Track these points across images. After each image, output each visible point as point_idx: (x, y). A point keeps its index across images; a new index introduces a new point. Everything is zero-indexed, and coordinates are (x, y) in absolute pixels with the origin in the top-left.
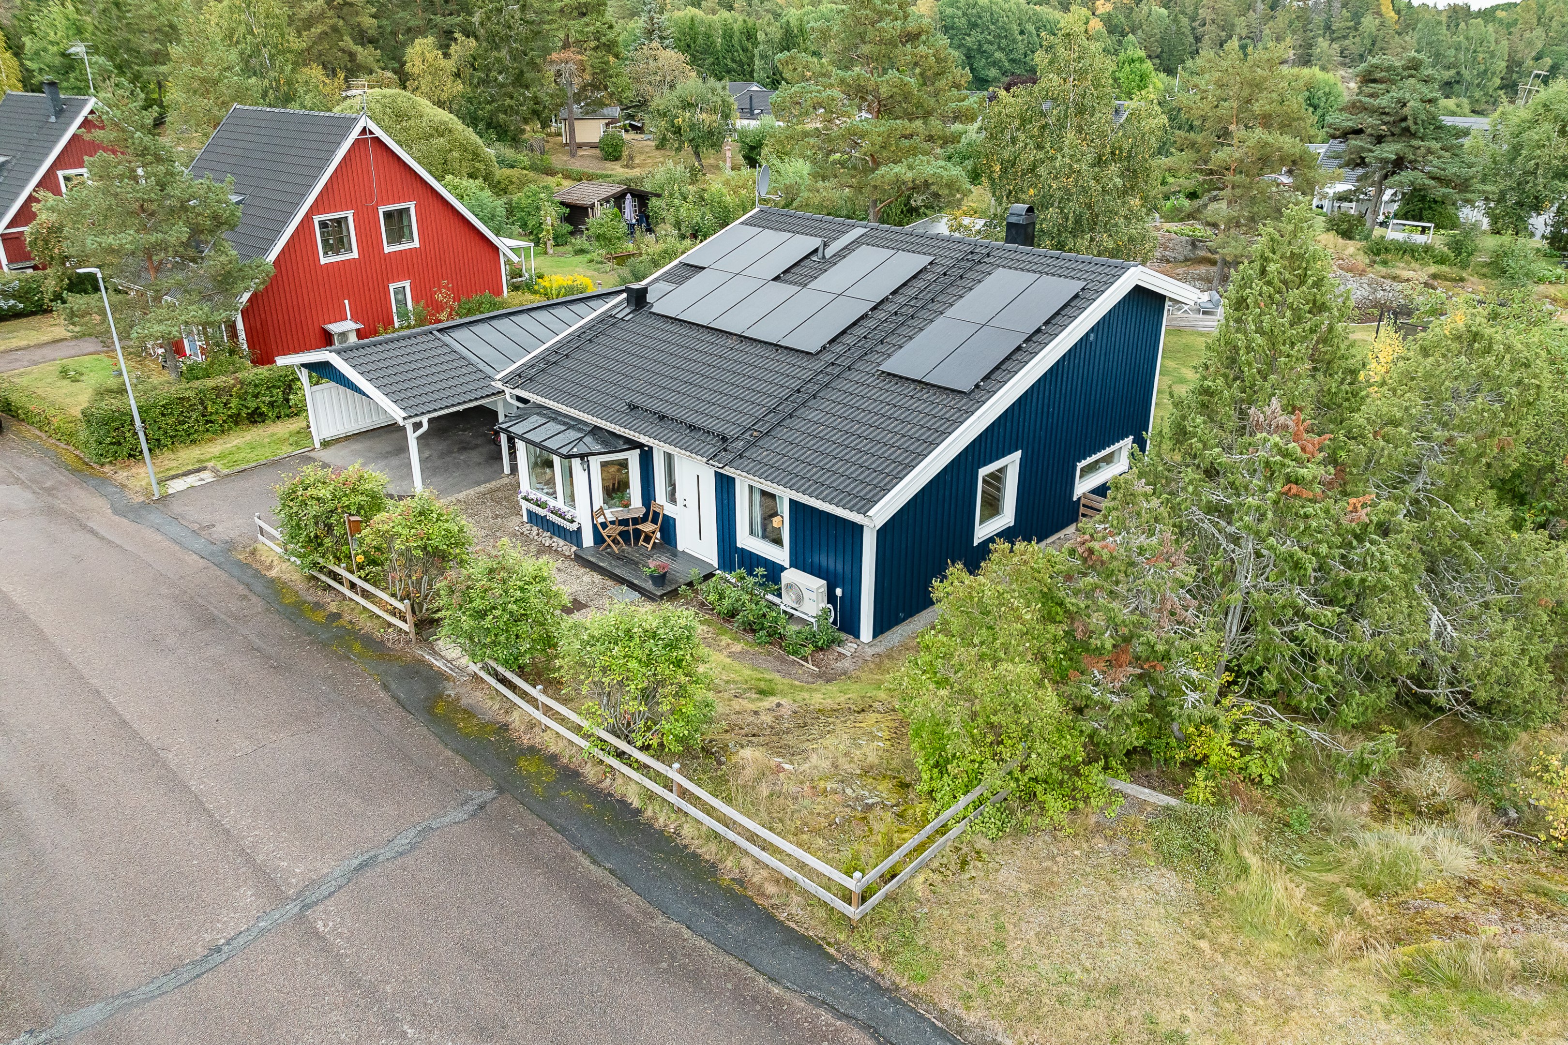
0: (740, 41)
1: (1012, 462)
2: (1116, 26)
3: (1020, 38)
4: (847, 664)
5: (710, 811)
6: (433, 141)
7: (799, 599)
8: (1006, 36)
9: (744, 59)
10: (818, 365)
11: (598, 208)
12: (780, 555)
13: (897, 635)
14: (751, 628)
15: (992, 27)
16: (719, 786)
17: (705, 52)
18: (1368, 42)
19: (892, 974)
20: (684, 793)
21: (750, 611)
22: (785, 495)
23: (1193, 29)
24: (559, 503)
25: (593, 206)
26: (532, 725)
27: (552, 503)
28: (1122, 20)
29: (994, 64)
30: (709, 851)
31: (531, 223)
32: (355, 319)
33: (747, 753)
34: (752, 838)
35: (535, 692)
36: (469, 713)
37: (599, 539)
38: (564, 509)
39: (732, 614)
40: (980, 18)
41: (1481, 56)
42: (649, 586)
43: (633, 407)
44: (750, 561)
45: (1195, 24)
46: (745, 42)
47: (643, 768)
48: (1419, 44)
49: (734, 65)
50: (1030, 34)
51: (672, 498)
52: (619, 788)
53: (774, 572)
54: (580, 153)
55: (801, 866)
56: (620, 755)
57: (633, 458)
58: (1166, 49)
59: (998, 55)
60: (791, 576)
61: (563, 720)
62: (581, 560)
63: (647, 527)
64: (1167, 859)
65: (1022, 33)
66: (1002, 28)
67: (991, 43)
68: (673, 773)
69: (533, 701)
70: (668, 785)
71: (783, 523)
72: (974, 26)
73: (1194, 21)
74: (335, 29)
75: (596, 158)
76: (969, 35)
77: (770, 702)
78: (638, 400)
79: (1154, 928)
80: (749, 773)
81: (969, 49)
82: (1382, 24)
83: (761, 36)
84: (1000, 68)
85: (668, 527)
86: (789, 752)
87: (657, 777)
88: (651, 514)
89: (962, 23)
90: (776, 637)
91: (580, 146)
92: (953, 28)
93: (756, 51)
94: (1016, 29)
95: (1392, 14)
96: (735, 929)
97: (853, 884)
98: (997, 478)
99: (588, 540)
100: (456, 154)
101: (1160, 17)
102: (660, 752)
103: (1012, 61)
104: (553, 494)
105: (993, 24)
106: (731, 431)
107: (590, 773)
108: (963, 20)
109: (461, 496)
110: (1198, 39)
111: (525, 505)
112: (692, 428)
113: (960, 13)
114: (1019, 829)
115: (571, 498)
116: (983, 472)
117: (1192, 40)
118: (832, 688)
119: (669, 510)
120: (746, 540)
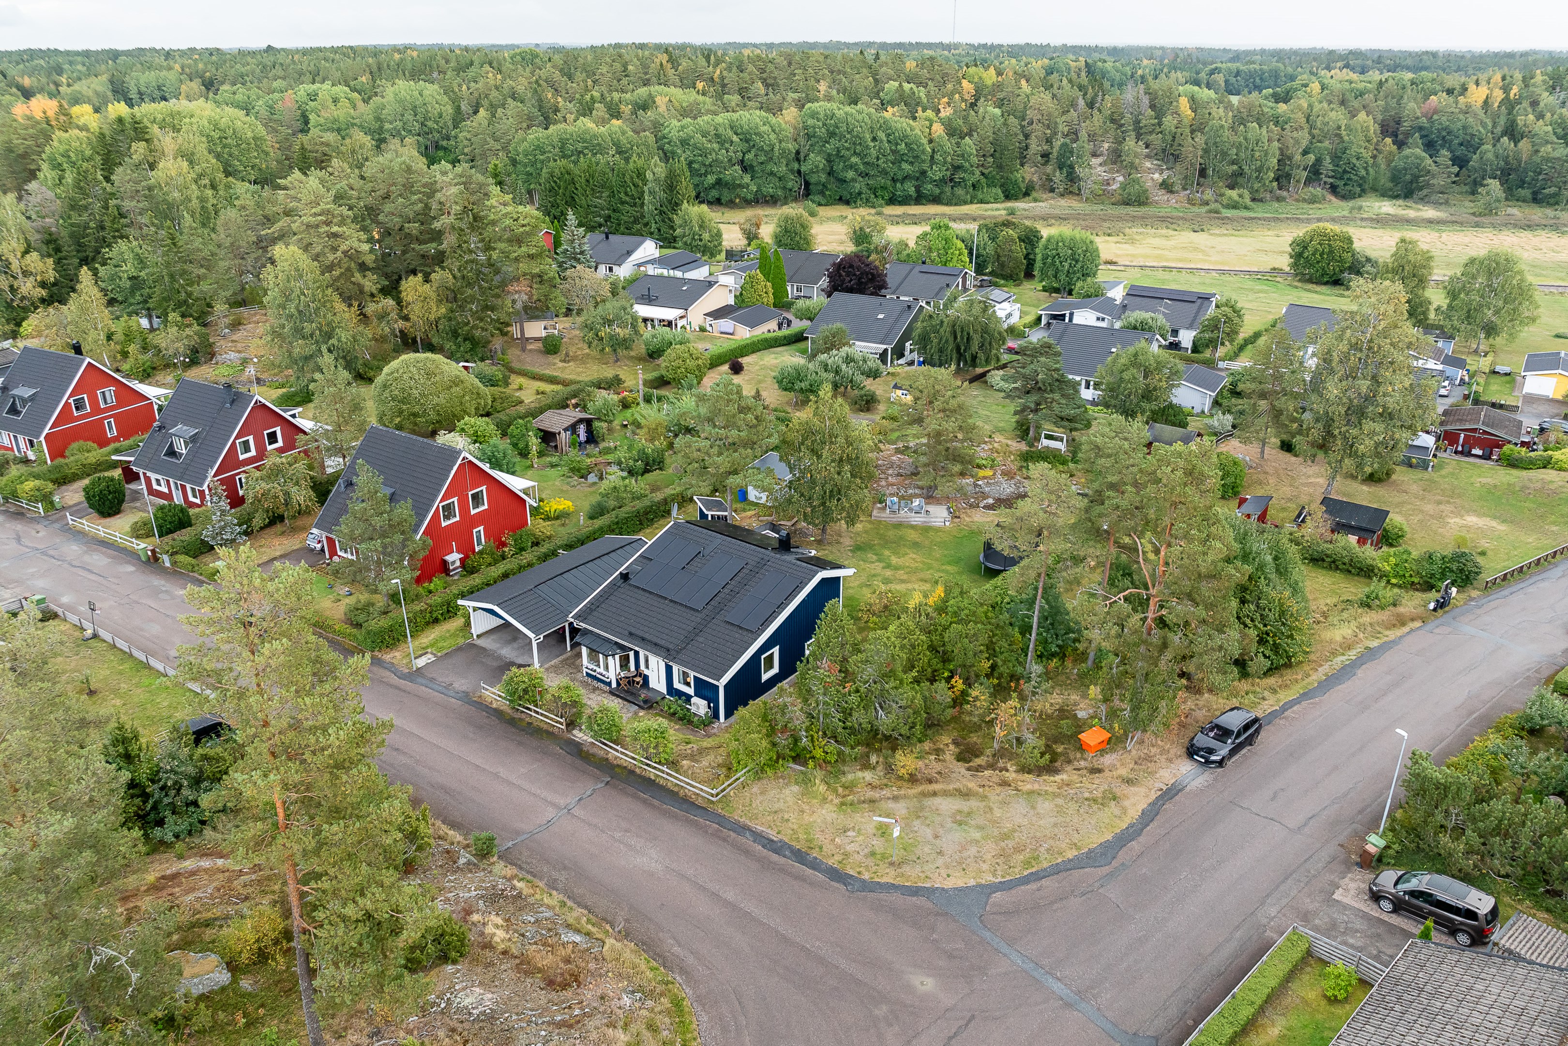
0: (632, 178)
1: (776, 650)
2: (955, 130)
3: (872, 144)
4: (715, 731)
5: (676, 778)
6: (454, 390)
7: (698, 708)
8: (860, 144)
9: (636, 195)
10: (702, 615)
11: (563, 434)
12: (690, 691)
13: (732, 719)
14: (681, 719)
15: (848, 136)
16: (677, 771)
17: (603, 186)
18: (1169, 138)
19: (723, 813)
20: (668, 774)
21: (681, 713)
22: (692, 674)
23: (1023, 127)
24: (601, 670)
25: (559, 433)
26: (616, 758)
27: (598, 670)
28: (961, 123)
29: (851, 167)
30: (676, 789)
31: (521, 445)
32: (458, 552)
33: (684, 762)
34: (688, 784)
35: (618, 748)
36: (594, 755)
37: (618, 684)
38: (604, 673)
39: (674, 714)
40: (837, 127)
41: (1257, 154)
42: (642, 704)
43: (631, 634)
44: (679, 694)
45: (1025, 123)
46: (636, 180)
47: (655, 768)
48: (1206, 144)
49: (627, 199)
50: (881, 141)
51: (647, 667)
52: (647, 775)
53: (688, 698)
54: (530, 347)
55: (702, 790)
56: (647, 765)
57: (632, 654)
58: (998, 149)
59: (854, 159)
60: (695, 700)
61: (626, 755)
62: (612, 693)
63: (638, 679)
64: (797, 783)
65: (874, 139)
66: (857, 136)
67: (848, 149)
68: (665, 768)
69: (617, 751)
70: (663, 772)
71: (691, 680)
72: (832, 134)
73: (1024, 120)
74: (348, 269)
75: (540, 351)
76: (828, 142)
77: (690, 746)
78: (633, 630)
79: (788, 799)
80: (685, 767)
81: (829, 155)
82: (1180, 122)
83: (649, 175)
84: (856, 170)
85: (646, 679)
86: (697, 761)
87: (659, 770)
88: (639, 674)
89: (822, 132)
90: (690, 722)
91: (528, 339)
92: (814, 136)
93: (646, 188)
94: (868, 136)
95: (1189, 112)
96: (685, 806)
97: (714, 792)
98: (771, 657)
99: (614, 685)
100: (467, 398)
101: (994, 118)
102: (660, 763)
103: (866, 164)
104: (599, 666)
105: (849, 133)
106: (671, 646)
107: (638, 771)
108: (823, 130)
109: (552, 663)
110: (1027, 136)
111: (585, 670)
112: (656, 644)
113: (820, 124)
114: (759, 779)
115: (607, 668)
116: (763, 657)
117: (1021, 137)
118: (710, 740)
119: (646, 672)
120: (677, 685)
